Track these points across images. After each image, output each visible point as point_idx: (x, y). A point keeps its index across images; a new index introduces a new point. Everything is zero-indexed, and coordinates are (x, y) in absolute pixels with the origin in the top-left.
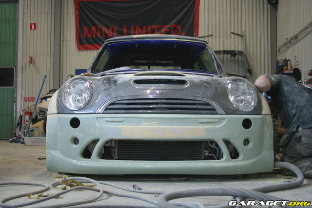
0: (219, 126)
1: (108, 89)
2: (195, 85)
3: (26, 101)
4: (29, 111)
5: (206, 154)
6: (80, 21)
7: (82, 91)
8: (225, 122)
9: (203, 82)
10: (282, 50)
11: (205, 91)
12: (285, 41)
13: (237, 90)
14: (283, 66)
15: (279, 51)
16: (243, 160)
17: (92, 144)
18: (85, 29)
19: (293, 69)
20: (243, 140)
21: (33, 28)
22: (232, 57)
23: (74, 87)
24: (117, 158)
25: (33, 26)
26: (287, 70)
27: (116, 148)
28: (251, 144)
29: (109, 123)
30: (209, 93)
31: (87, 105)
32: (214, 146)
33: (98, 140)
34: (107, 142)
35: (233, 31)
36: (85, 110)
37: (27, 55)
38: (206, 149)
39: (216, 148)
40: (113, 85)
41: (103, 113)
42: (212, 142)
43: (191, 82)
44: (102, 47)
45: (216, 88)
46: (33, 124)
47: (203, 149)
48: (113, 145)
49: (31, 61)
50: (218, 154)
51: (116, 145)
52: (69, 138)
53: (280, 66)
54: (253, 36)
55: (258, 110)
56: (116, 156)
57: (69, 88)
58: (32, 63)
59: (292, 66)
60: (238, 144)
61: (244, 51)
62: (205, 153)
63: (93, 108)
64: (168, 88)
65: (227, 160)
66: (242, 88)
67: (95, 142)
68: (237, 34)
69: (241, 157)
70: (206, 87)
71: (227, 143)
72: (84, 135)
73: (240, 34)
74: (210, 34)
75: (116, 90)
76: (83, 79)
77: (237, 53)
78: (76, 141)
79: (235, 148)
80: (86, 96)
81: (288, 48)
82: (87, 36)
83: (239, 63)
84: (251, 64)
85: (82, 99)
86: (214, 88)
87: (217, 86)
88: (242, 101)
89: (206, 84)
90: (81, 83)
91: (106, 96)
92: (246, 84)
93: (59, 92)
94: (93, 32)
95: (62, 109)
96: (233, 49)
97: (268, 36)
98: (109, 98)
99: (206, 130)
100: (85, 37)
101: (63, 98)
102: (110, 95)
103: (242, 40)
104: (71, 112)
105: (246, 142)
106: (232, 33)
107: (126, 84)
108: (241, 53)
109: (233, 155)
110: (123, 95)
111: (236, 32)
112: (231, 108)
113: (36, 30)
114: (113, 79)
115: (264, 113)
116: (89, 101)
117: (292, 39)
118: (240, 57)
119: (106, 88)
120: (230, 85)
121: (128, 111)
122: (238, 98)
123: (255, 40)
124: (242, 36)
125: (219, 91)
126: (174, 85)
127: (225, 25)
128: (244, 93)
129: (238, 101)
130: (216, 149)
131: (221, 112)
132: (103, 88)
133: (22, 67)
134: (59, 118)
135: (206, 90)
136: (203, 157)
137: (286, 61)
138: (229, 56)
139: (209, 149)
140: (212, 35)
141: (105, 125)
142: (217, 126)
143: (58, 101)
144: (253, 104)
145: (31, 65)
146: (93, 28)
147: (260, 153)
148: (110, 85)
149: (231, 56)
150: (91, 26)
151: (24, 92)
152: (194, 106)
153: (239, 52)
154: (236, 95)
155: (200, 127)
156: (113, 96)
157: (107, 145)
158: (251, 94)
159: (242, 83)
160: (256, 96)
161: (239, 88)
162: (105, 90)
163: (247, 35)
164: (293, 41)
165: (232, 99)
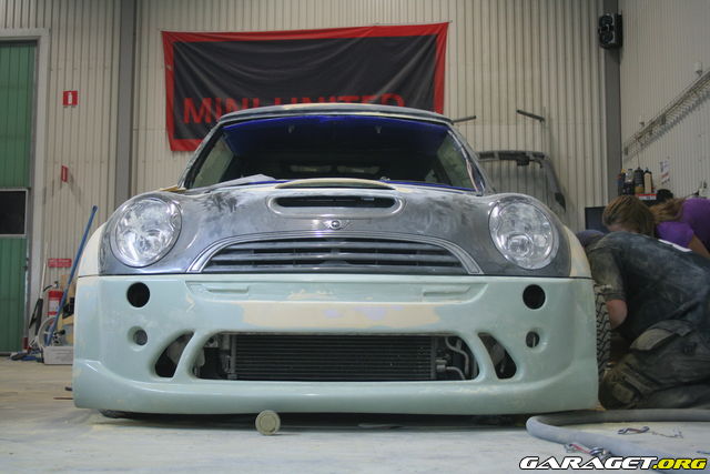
0: (469, 301)
1: (215, 218)
2: (413, 209)
3: (51, 266)
4: (59, 290)
5: (439, 367)
6: (175, 86)
7: (156, 223)
8: (482, 292)
9: (432, 203)
10: (632, 151)
11: (437, 222)
12: (639, 129)
13: (513, 222)
14: (633, 185)
15: (627, 153)
16: (525, 380)
17: (177, 345)
18: (187, 102)
19: (656, 192)
20: (525, 334)
21: (70, 101)
22: (521, 168)
23: (138, 215)
24: (235, 376)
25: (70, 97)
26: (643, 193)
27: (233, 353)
28: (544, 345)
29: (216, 294)
30: (446, 228)
31: (167, 254)
32: (457, 349)
33: (191, 334)
34: (211, 340)
35: (521, 108)
36: (162, 266)
37: (55, 163)
38: (439, 356)
39: (463, 352)
40: (226, 209)
41: (203, 273)
42: (454, 339)
43: (405, 201)
44: (212, 131)
45: (463, 217)
46: (64, 318)
47: (433, 354)
48: (226, 347)
49: (65, 175)
50: (467, 368)
51: (234, 345)
52: (124, 330)
53: (626, 185)
54: (567, 120)
55: (559, 266)
56: (233, 371)
57: (128, 217)
58: (66, 181)
59: (655, 184)
60: (514, 343)
61: (547, 152)
62: (437, 364)
63: (180, 261)
64: (350, 216)
65: (487, 381)
66: (522, 216)
67: (184, 338)
68: (531, 115)
69: (520, 375)
70: (440, 213)
71: (489, 341)
72: (159, 322)
73: (537, 113)
74: (470, 114)
75: (234, 220)
76: (160, 197)
77: (532, 157)
78: (140, 336)
79: (506, 352)
80: (165, 234)
81: (647, 144)
82: (191, 119)
83: (535, 179)
84: (563, 182)
85: (156, 241)
86: (459, 218)
87: (467, 213)
88: (523, 246)
89: (441, 208)
90: (155, 205)
91: (211, 235)
92: (532, 208)
93: (106, 227)
94: (205, 109)
95: (110, 266)
96: (521, 148)
97: (601, 120)
98: (216, 237)
99: (438, 311)
100: (187, 122)
101: (113, 238)
102: (219, 231)
103: (543, 127)
104: (130, 270)
105: (533, 339)
106: (518, 111)
107: (257, 207)
108: (539, 157)
109: (502, 370)
110: (248, 230)
111: (529, 111)
112: (498, 260)
113: (77, 106)
114: (227, 197)
115: (573, 273)
116: (172, 247)
117: (653, 124)
118: (538, 166)
119: (212, 215)
120: (496, 210)
121: (259, 268)
122: (515, 240)
123: (571, 127)
124: (541, 119)
125: (470, 223)
126: (367, 210)
127: (504, 95)
128: (528, 229)
129: (514, 247)
130: (463, 356)
131: (474, 270)
132: (204, 216)
133: (45, 190)
134: (104, 286)
135: (440, 220)
136: (432, 375)
137: (640, 174)
138: (513, 164)
139: (448, 355)
140: (475, 117)
141: (207, 300)
142: (464, 302)
143: (102, 246)
144: (547, 252)
145: (66, 185)
146: (206, 103)
147: (566, 365)
148: (220, 208)
149: (518, 165)
150: (201, 97)
151: (46, 245)
152: (412, 257)
153: (535, 155)
154: (511, 233)
155: (426, 303)
156: (226, 232)
157: (211, 345)
158: (543, 230)
159: (524, 205)
160: (556, 234)
161: (517, 216)
162: (208, 220)
163: (554, 116)
164: (657, 129)
165: (500, 242)
